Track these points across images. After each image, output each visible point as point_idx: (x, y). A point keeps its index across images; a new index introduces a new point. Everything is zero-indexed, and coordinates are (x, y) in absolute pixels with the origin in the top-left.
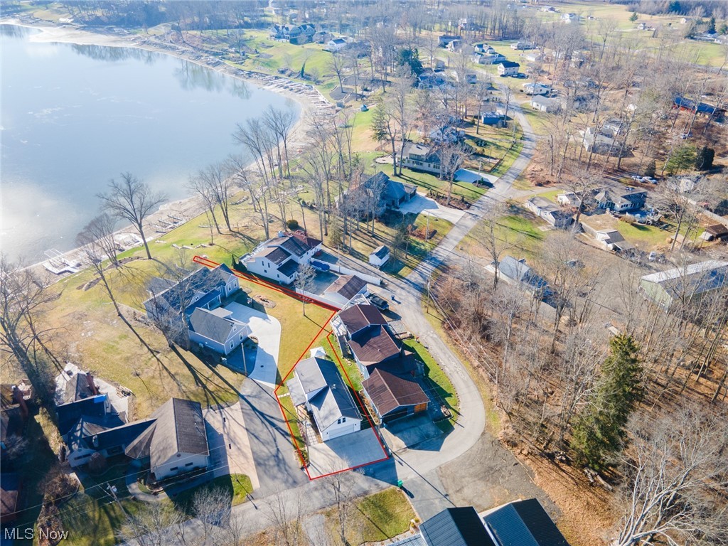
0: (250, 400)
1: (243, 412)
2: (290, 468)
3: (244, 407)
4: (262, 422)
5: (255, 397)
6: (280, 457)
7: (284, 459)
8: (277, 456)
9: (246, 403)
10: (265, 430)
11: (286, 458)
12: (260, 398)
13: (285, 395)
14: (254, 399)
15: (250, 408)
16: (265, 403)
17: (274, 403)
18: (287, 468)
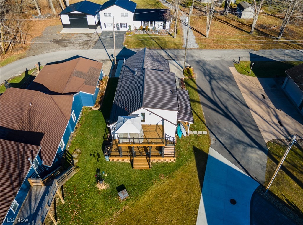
0: (247, 140)
1: (256, 126)
2: (201, 70)
3: (256, 133)
4: (226, 108)
5: (240, 142)
6: (208, 78)
7: (205, 76)
8: (211, 78)
9: (253, 136)
10: (222, 100)
11: (204, 76)
12: (231, 138)
13: (195, 133)
14: (241, 139)
15: (245, 128)
16: (225, 130)
17: (212, 126)
18: (203, 70)
